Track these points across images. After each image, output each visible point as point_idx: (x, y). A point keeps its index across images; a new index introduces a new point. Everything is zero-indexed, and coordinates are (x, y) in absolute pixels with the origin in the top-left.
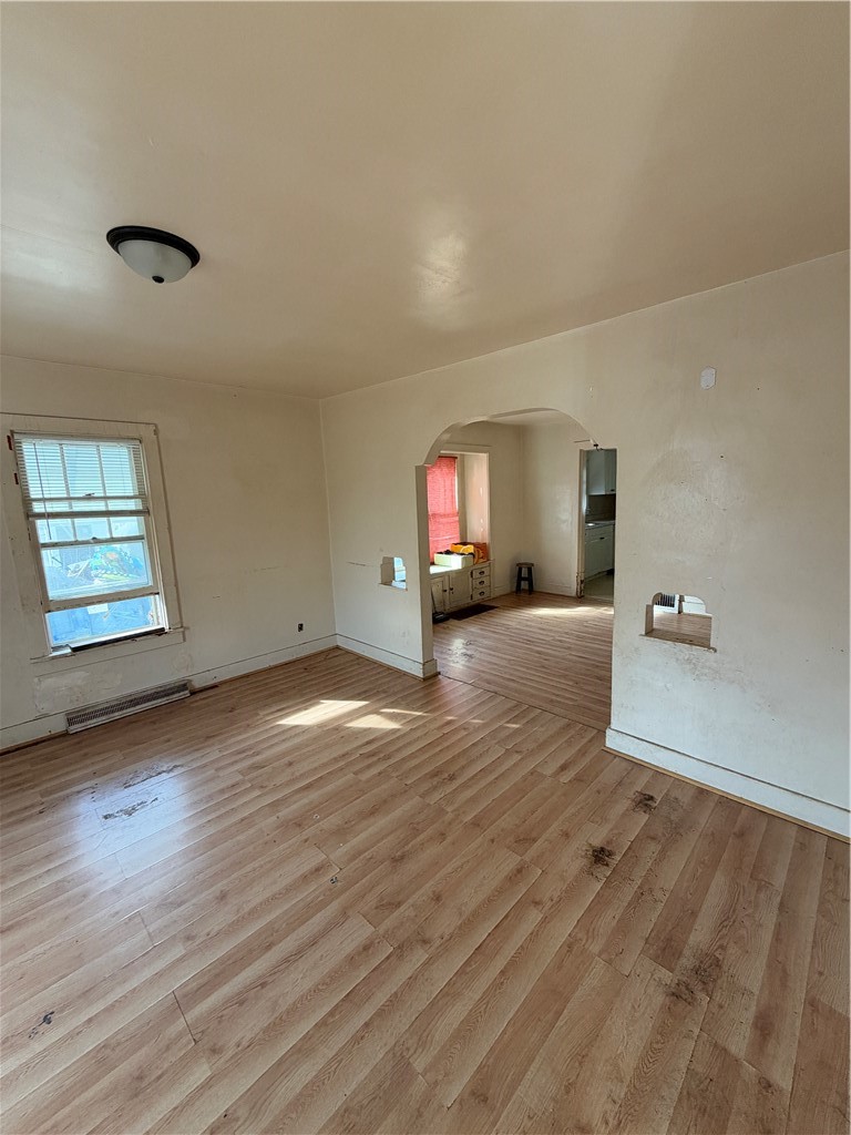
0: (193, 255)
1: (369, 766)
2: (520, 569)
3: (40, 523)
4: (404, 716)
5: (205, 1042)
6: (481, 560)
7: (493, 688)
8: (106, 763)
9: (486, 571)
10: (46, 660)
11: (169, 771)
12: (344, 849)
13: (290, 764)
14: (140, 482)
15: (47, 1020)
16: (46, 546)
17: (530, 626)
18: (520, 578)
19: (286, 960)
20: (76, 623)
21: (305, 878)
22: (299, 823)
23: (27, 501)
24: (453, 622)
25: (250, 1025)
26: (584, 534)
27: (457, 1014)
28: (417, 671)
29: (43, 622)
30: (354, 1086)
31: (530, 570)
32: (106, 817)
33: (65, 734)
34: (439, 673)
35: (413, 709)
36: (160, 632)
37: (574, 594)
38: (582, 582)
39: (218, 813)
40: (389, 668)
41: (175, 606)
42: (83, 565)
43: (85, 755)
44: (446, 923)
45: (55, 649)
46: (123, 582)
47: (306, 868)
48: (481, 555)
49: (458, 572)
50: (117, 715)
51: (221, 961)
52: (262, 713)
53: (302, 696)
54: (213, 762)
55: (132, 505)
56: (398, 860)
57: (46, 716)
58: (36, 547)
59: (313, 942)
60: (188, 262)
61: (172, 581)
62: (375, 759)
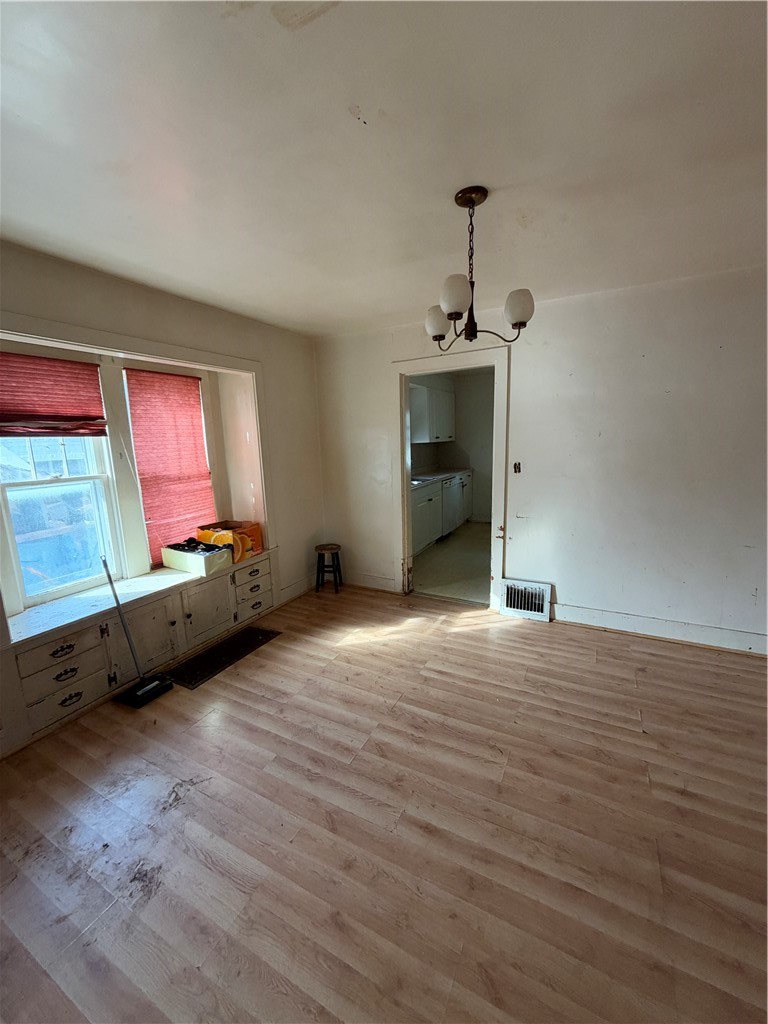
2: (321, 557)
6: (249, 554)
9: (263, 568)
18: (321, 568)
26: (411, 498)
31: (335, 557)
37: (399, 588)
38: (409, 571)
48: (249, 544)
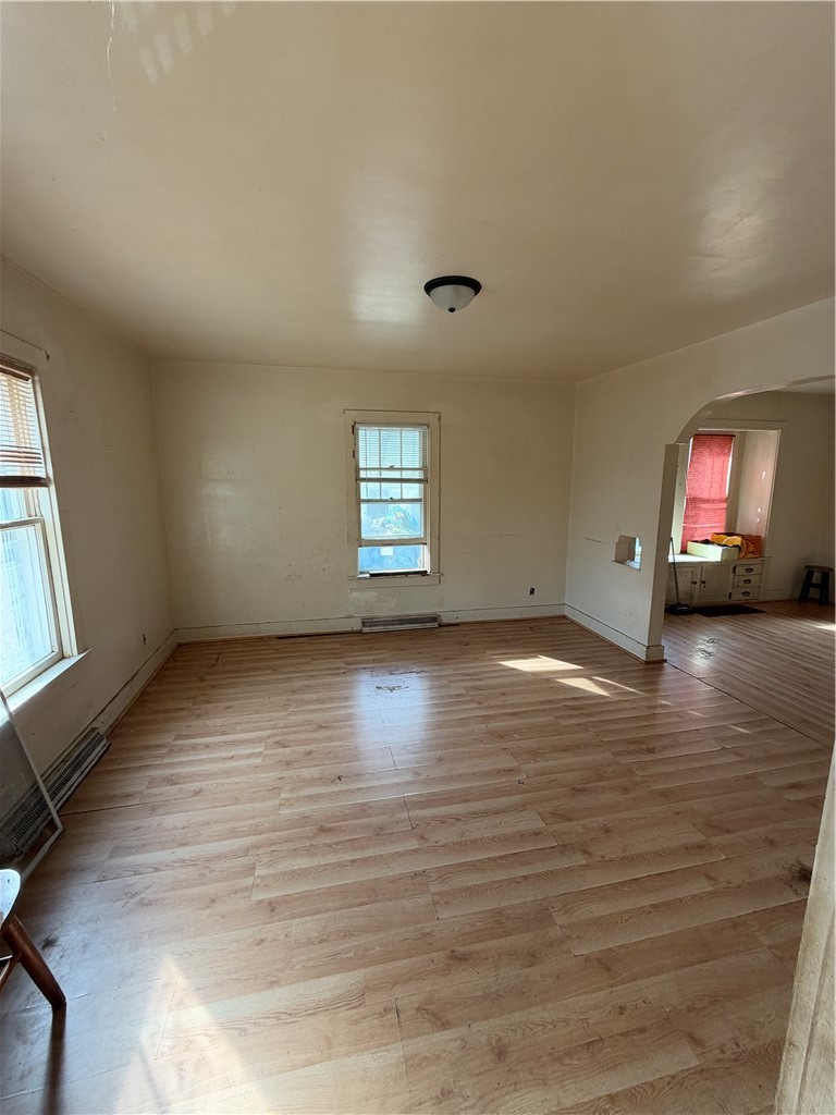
0: (475, 286)
1: (570, 716)
2: (809, 574)
3: (363, 485)
4: (616, 688)
5: (419, 830)
7: (727, 690)
8: (381, 656)
9: (756, 569)
10: (354, 578)
11: (417, 673)
12: (532, 766)
13: (504, 694)
14: (424, 458)
15: (339, 778)
16: (364, 501)
17: (807, 640)
18: (808, 584)
19: (476, 813)
20: (373, 560)
21: (499, 772)
22: (501, 735)
23: (357, 470)
24: (697, 617)
25: (446, 836)
27: (599, 909)
28: (641, 654)
29: (356, 553)
30: (507, 904)
31: (825, 575)
32: (378, 688)
33: (360, 632)
34: (666, 661)
35: (626, 685)
36: (424, 573)
39: (446, 709)
40: (612, 645)
41: (436, 558)
42: (381, 520)
43: (370, 649)
44: (609, 849)
45: (362, 573)
46: (406, 534)
47: (501, 766)
48: (751, 549)
49: (715, 565)
50: (391, 628)
51: (434, 794)
52: (488, 652)
53: (524, 648)
54: (447, 676)
55: (417, 475)
56: (578, 791)
57: (352, 617)
58: (359, 501)
59: (497, 812)
60: (471, 291)
61: (437, 536)
62: (577, 712)
